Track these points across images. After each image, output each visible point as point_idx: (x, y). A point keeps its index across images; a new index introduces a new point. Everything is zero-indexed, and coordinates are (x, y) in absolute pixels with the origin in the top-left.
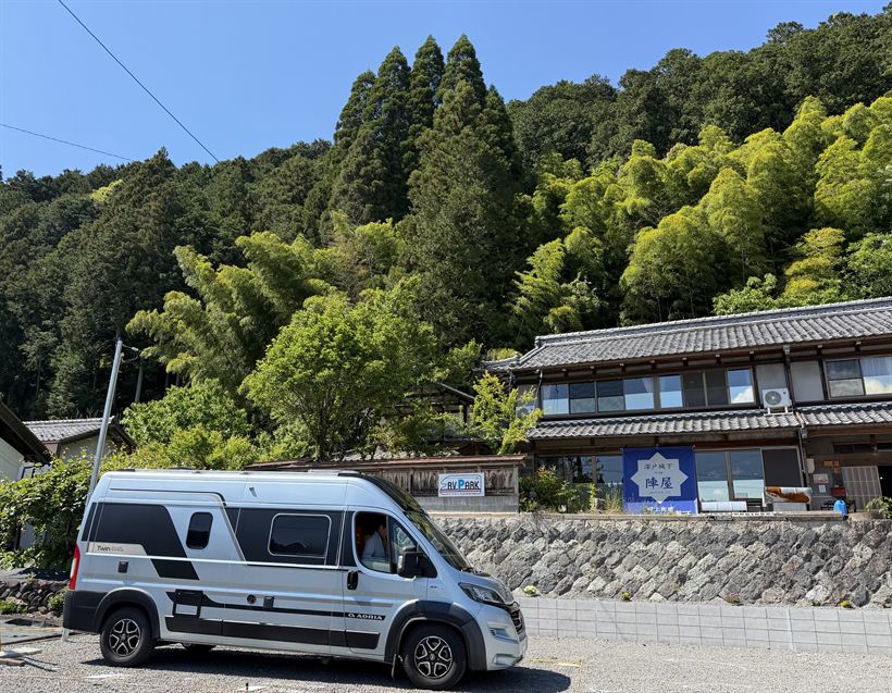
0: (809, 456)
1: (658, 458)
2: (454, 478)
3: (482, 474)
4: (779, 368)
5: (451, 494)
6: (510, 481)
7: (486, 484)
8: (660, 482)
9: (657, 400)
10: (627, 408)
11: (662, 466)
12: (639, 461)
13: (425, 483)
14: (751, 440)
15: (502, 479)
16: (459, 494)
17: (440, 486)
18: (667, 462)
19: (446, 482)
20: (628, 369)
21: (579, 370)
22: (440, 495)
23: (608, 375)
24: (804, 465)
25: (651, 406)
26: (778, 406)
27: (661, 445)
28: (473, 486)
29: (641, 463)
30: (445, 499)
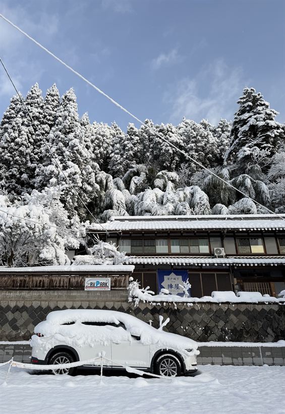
0: (235, 277)
1: (173, 275)
2: (94, 280)
3: (110, 279)
4: (219, 239)
5: (92, 289)
6: (124, 283)
7: (111, 284)
8: (174, 286)
9: (169, 249)
10: (157, 252)
11: (175, 279)
12: (165, 276)
13: (77, 282)
14: (211, 269)
15: (120, 281)
16: (96, 289)
17: (86, 285)
18: (177, 277)
19: (89, 282)
20: (158, 235)
21: (137, 233)
22: (85, 289)
23: (149, 237)
24: (233, 282)
25: (167, 252)
26: (221, 255)
27: (174, 269)
28: (105, 285)
29: (166, 277)
30: (88, 292)
